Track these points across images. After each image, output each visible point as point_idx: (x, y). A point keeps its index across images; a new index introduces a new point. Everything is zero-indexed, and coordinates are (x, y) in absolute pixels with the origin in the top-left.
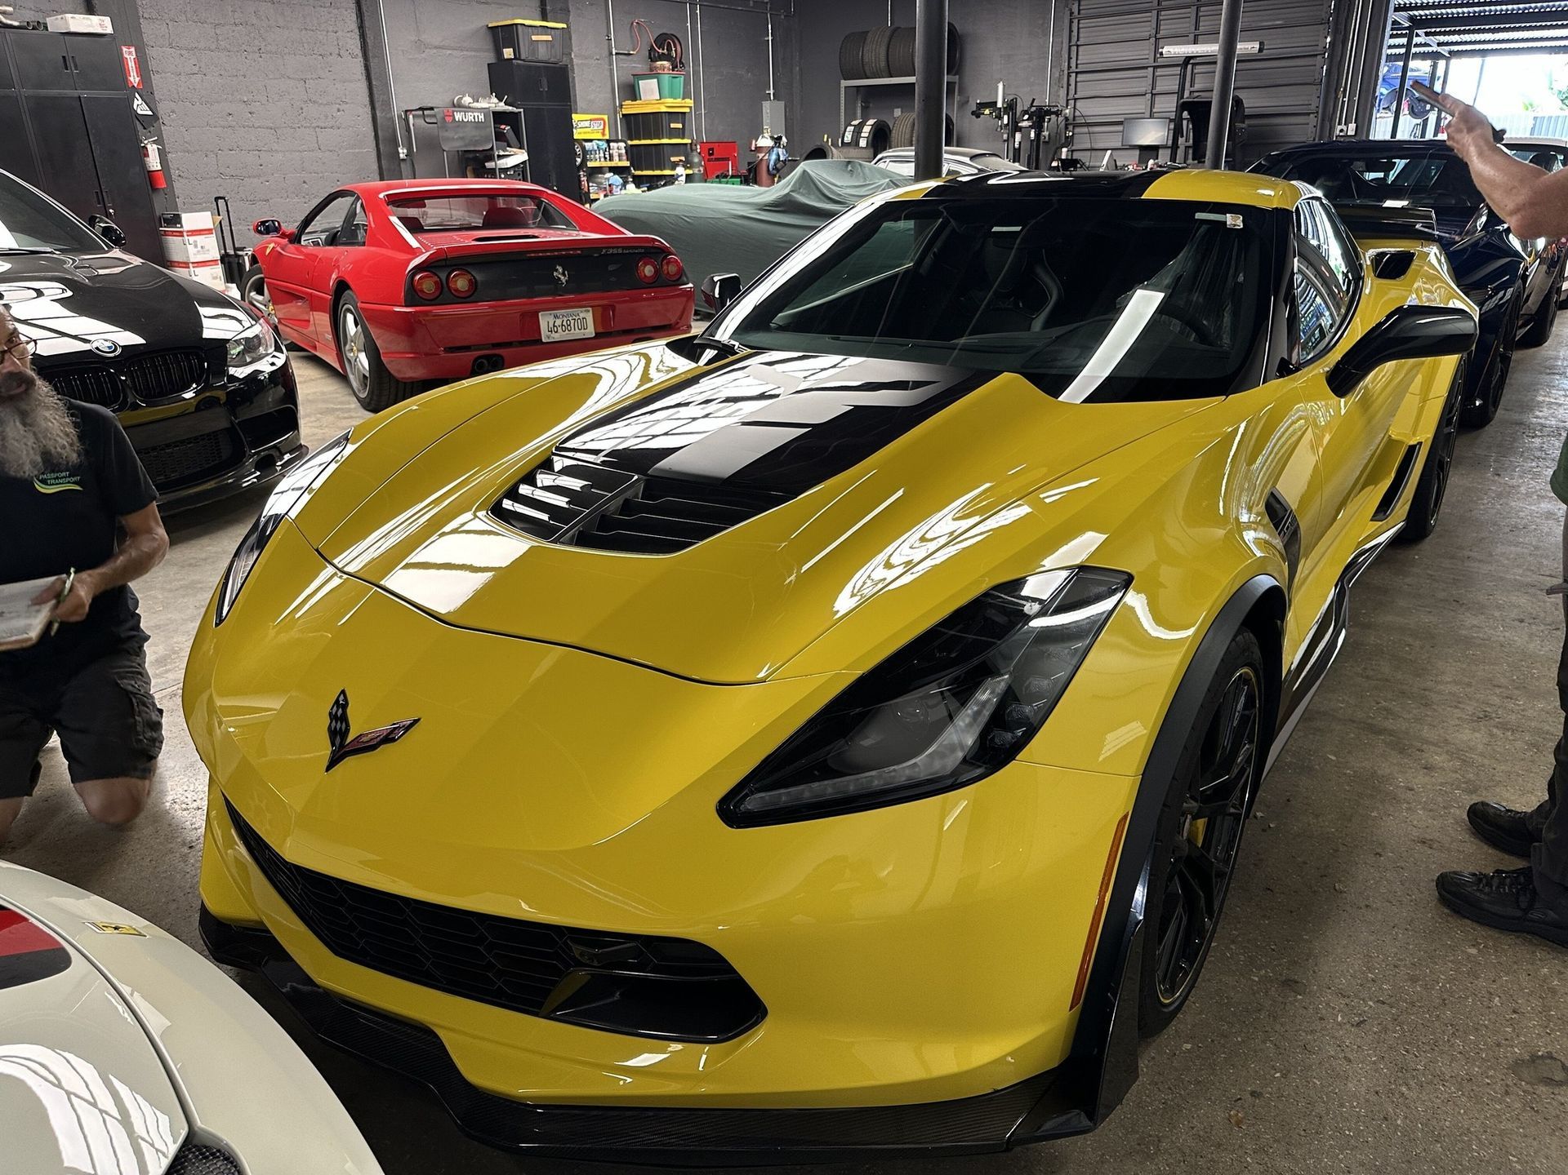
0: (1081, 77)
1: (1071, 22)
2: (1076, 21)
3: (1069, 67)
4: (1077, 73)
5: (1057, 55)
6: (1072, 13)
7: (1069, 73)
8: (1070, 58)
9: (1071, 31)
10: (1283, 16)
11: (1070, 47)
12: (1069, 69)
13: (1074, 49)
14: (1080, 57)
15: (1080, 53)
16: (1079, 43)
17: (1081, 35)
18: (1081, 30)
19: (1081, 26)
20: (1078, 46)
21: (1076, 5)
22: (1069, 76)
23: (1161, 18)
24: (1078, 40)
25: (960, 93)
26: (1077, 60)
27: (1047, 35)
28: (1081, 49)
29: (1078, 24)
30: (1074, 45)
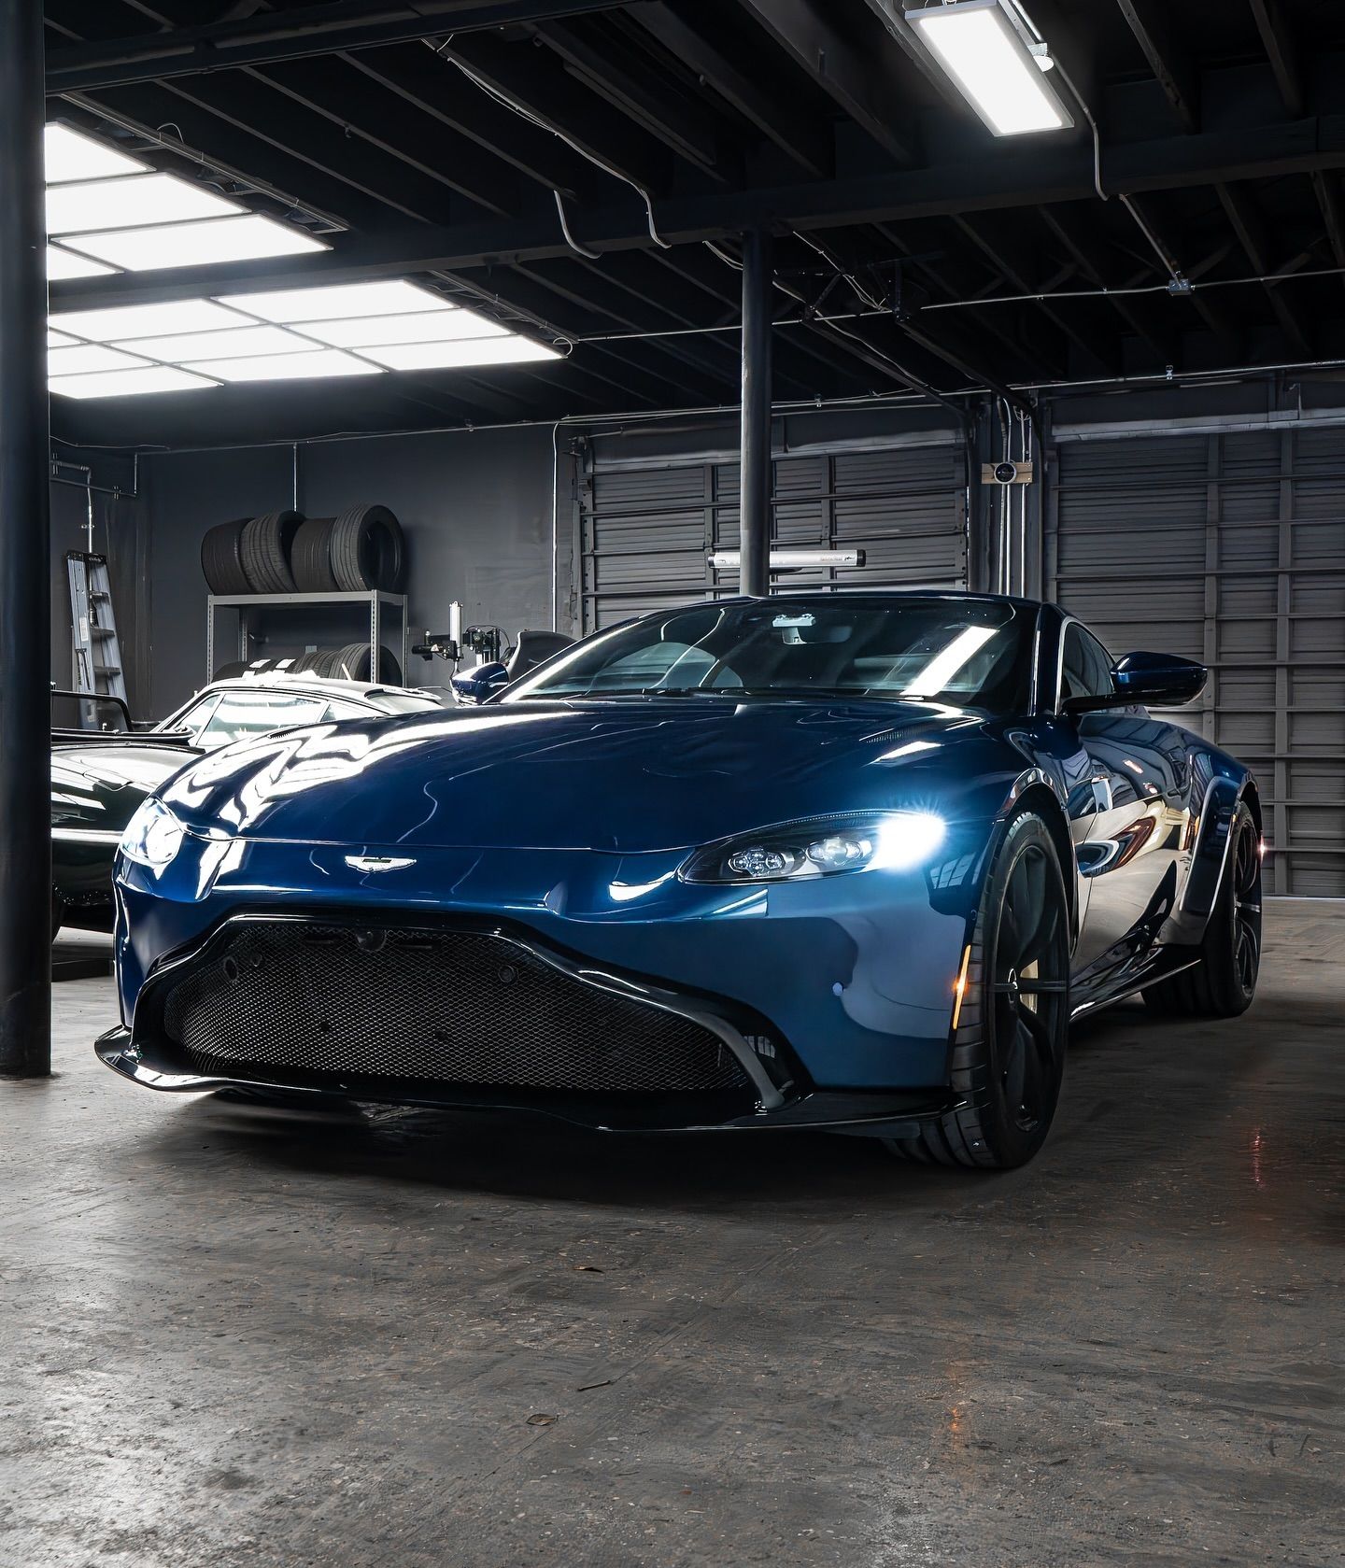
0: (603, 605)
1: (583, 522)
2: (590, 521)
3: (584, 589)
4: (598, 598)
5: (565, 569)
6: (583, 509)
7: (583, 597)
8: (584, 575)
9: (583, 535)
10: (902, 522)
11: (583, 558)
12: (583, 591)
13: (590, 561)
14: (601, 574)
15: (600, 568)
16: (597, 553)
17: (600, 541)
18: (600, 534)
19: (598, 528)
20: (596, 558)
21: (590, 496)
22: (585, 602)
23: (720, 519)
24: (595, 548)
25: (411, 622)
26: (596, 578)
27: (545, 538)
28: (601, 561)
29: (595, 524)
30: (589, 556)
